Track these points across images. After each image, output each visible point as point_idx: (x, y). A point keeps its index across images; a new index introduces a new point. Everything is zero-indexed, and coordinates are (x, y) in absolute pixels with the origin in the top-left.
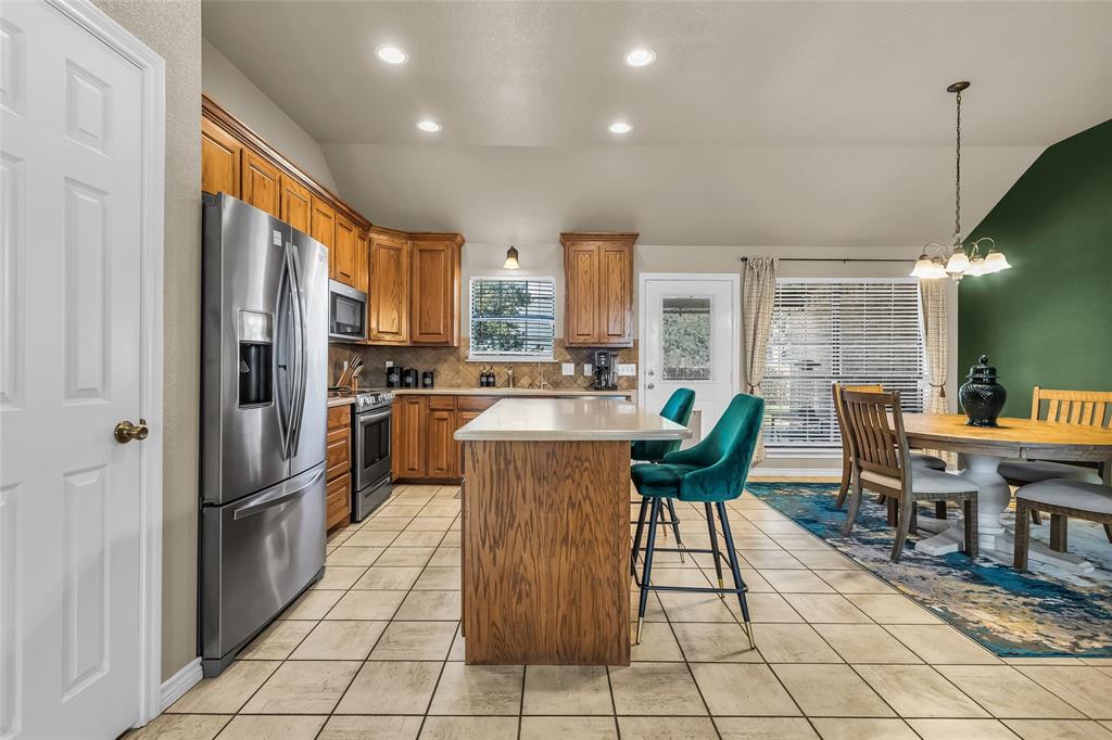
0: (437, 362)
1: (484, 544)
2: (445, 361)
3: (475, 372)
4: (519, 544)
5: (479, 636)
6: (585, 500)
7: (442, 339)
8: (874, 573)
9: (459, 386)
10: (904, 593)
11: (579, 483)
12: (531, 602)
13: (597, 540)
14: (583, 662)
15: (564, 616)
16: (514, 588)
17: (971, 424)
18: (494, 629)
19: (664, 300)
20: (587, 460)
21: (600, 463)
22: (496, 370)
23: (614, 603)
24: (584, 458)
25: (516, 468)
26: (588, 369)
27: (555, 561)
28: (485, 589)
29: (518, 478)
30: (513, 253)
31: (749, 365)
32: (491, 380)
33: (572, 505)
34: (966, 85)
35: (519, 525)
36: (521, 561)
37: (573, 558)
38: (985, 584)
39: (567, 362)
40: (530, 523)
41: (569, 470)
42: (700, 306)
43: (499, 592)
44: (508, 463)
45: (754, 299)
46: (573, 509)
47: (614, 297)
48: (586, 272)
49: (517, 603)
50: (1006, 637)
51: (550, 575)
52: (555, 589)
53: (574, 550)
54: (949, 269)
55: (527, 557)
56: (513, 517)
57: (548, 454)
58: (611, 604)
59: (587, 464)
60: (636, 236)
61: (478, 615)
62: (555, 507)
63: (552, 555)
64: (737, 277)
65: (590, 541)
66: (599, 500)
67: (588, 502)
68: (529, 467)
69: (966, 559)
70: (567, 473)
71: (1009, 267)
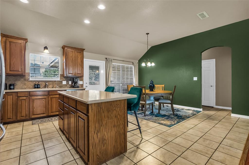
0: (15, 81)
1: (95, 133)
2: (19, 80)
3: (33, 84)
4: (104, 130)
5: (93, 160)
6: (118, 115)
7: (20, 73)
8: (144, 119)
9: (25, 89)
10: (151, 121)
11: (117, 111)
12: (107, 145)
13: (120, 124)
14: (118, 155)
15: (114, 145)
16: (102, 143)
17: (150, 91)
18: (98, 157)
19: (89, 66)
20: (119, 105)
21: (121, 105)
22: (40, 83)
23: (124, 138)
24: (118, 104)
25: (103, 109)
26: (70, 83)
27: (112, 132)
28: (95, 146)
29: (103, 112)
30: (46, 48)
31: (107, 81)
32: (39, 86)
33: (115, 117)
34: (149, 34)
35: (104, 125)
36: (104, 135)
37: (116, 130)
38: (158, 117)
39: (64, 81)
40: (106, 124)
41: (115, 108)
42: (97, 68)
43: (99, 146)
44: (101, 108)
45: (108, 67)
46: (116, 117)
47: (79, 64)
48: (71, 57)
49: (103, 146)
50: (167, 124)
51: (111, 136)
52: (112, 139)
53: (116, 128)
54: (151, 65)
55: (106, 133)
56: (102, 123)
57: (110, 104)
58: (123, 139)
59: (118, 106)
60: (84, 49)
61: (93, 154)
62: (112, 118)
63: (111, 131)
64: (105, 62)
65: (119, 125)
66: (121, 114)
67: (119, 115)
68: (106, 109)
69: (152, 114)
70: (114, 109)
71: (155, 65)
